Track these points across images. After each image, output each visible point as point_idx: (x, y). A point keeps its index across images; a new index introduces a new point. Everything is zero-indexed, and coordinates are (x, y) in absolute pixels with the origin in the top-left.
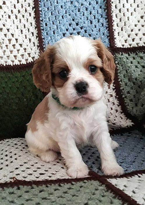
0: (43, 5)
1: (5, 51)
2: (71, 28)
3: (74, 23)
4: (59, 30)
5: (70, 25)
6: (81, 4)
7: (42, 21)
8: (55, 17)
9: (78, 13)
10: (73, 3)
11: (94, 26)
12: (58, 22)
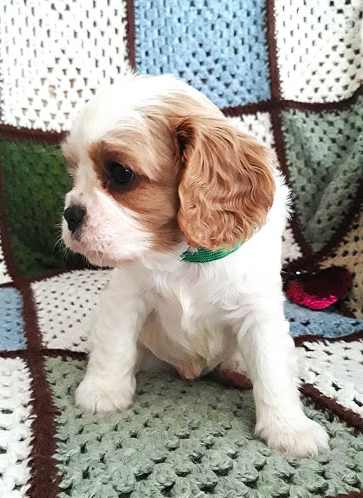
0: (143, 16)
1: (61, 102)
2: (195, 62)
3: (202, 52)
4: (172, 65)
5: (194, 55)
6: (216, 16)
7: (139, 45)
8: (166, 39)
9: (210, 32)
10: (202, 13)
11: (242, 59)
12: (171, 49)
